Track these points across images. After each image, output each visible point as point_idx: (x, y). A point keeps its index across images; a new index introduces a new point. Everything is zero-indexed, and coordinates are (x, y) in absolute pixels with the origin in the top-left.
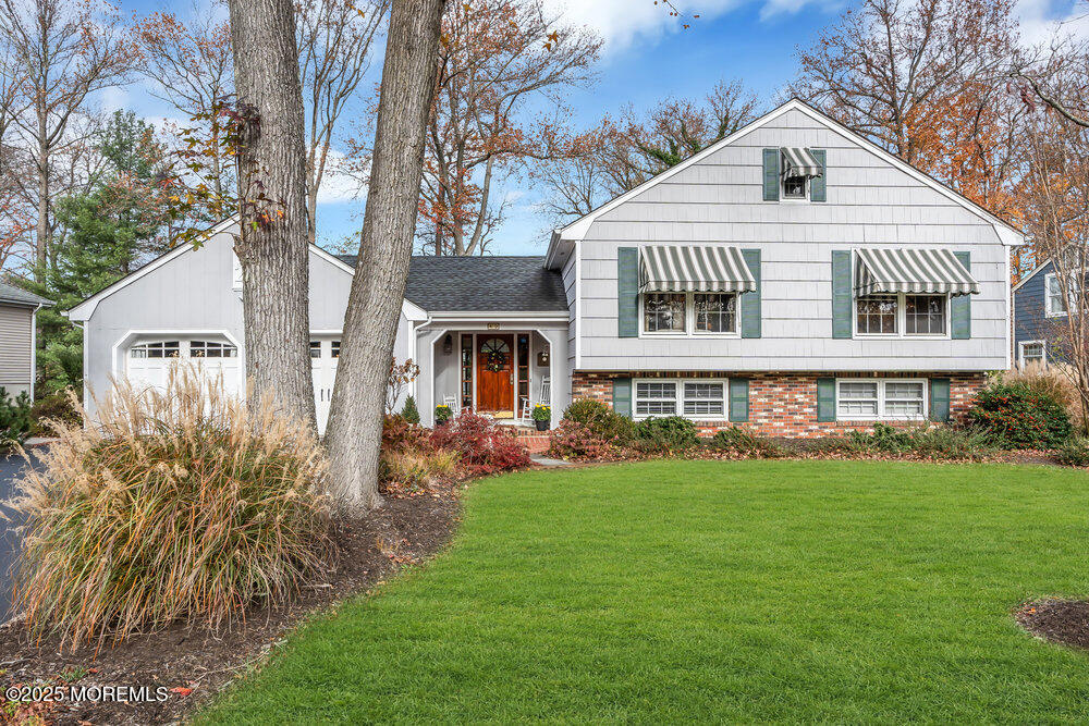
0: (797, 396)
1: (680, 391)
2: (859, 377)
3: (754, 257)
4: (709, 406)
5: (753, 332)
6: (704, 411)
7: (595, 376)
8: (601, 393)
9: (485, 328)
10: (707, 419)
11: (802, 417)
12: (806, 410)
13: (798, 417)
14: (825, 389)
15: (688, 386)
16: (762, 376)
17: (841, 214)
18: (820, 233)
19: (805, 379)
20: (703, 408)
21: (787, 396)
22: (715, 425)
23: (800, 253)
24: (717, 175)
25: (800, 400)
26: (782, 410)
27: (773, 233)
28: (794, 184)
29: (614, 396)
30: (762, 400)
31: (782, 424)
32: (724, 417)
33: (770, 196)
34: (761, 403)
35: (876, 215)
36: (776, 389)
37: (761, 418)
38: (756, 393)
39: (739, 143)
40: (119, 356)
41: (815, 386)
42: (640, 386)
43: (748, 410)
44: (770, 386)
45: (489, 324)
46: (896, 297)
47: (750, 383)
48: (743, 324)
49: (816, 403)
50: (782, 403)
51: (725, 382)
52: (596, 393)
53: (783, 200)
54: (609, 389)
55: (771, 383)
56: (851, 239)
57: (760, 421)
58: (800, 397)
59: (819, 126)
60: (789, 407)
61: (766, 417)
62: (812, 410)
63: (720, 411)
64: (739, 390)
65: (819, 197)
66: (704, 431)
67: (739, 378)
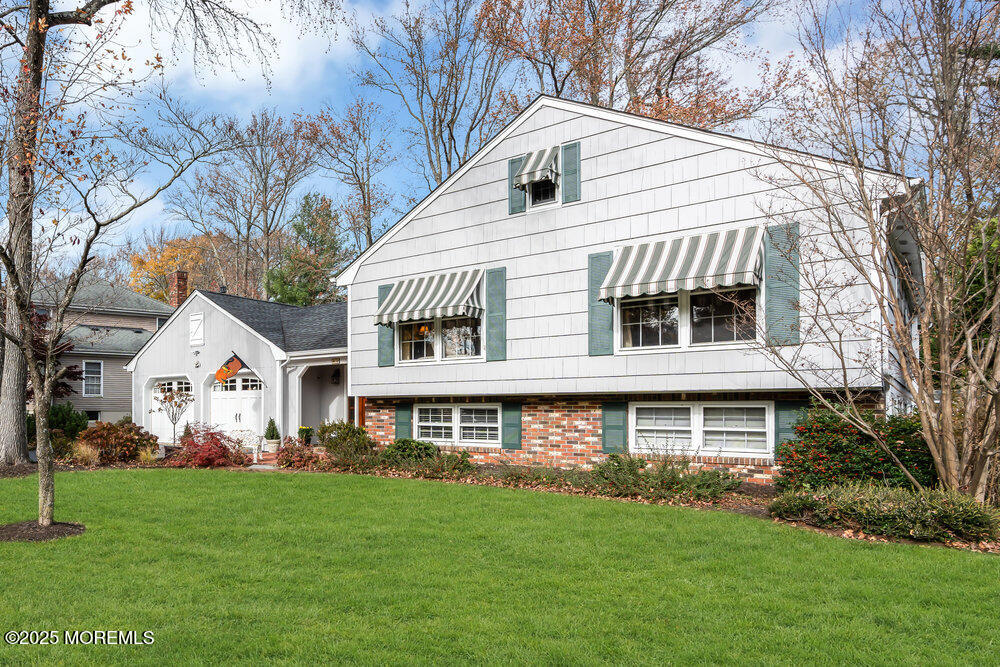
0: (576, 423)
1: (456, 416)
2: (660, 400)
3: (498, 277)
4: (474, 432)
5: (499, 354)
6: (481, 436)
7: (382, 402)
8: (387, 417)
9: (330, 363)
10: (478, 445)
11: (583, 447)
12: (587, 439)
13: (578, 447)
14: (613, 417)
15: (464, 411)
16: (536, 400)
17: (600, 211)
18: (573, 238)
19: (587, 404)
20: (481, 433)
21: (565, 423)
22: (486, 452)
23: (551, 264)
24: (465, 199)
25: (580, 427)
26: (559, 438)
27: (519, 247)
28: (543, 191)
29: (397, 420)
30: (536, 426)
31: (560, 454)
32: (497, 444)
33: (516, 209)
34: (535, 430)
35: (646, 202)
36: (551, 415)
37: (535, 445)
38: (530, 418)
39: (483, 162)
40: (146, 393)
41: (599, 412)
42: (421, 411)
43: (521, 437)
44: (546, 411)
45: (333, 359)
46: (676, 299)
47: (524, 408)
48: (489, 347)
49: (600, 431)
50: (560, 430)
51: (498, 407)
52: (382, 418)
53: (531, 210)
54: (393, 414)
55: (546, 408)
56: (610, 237)
57: (533, 449)
58: (581, 424)
59: (572, 116)
60: (568, 434)
61: (540, 445)
62: (595, 439)
63: (494, 437)
64: (512, 415)
65: (572, 197)
66: (476, 457)
67: (514, 403)
